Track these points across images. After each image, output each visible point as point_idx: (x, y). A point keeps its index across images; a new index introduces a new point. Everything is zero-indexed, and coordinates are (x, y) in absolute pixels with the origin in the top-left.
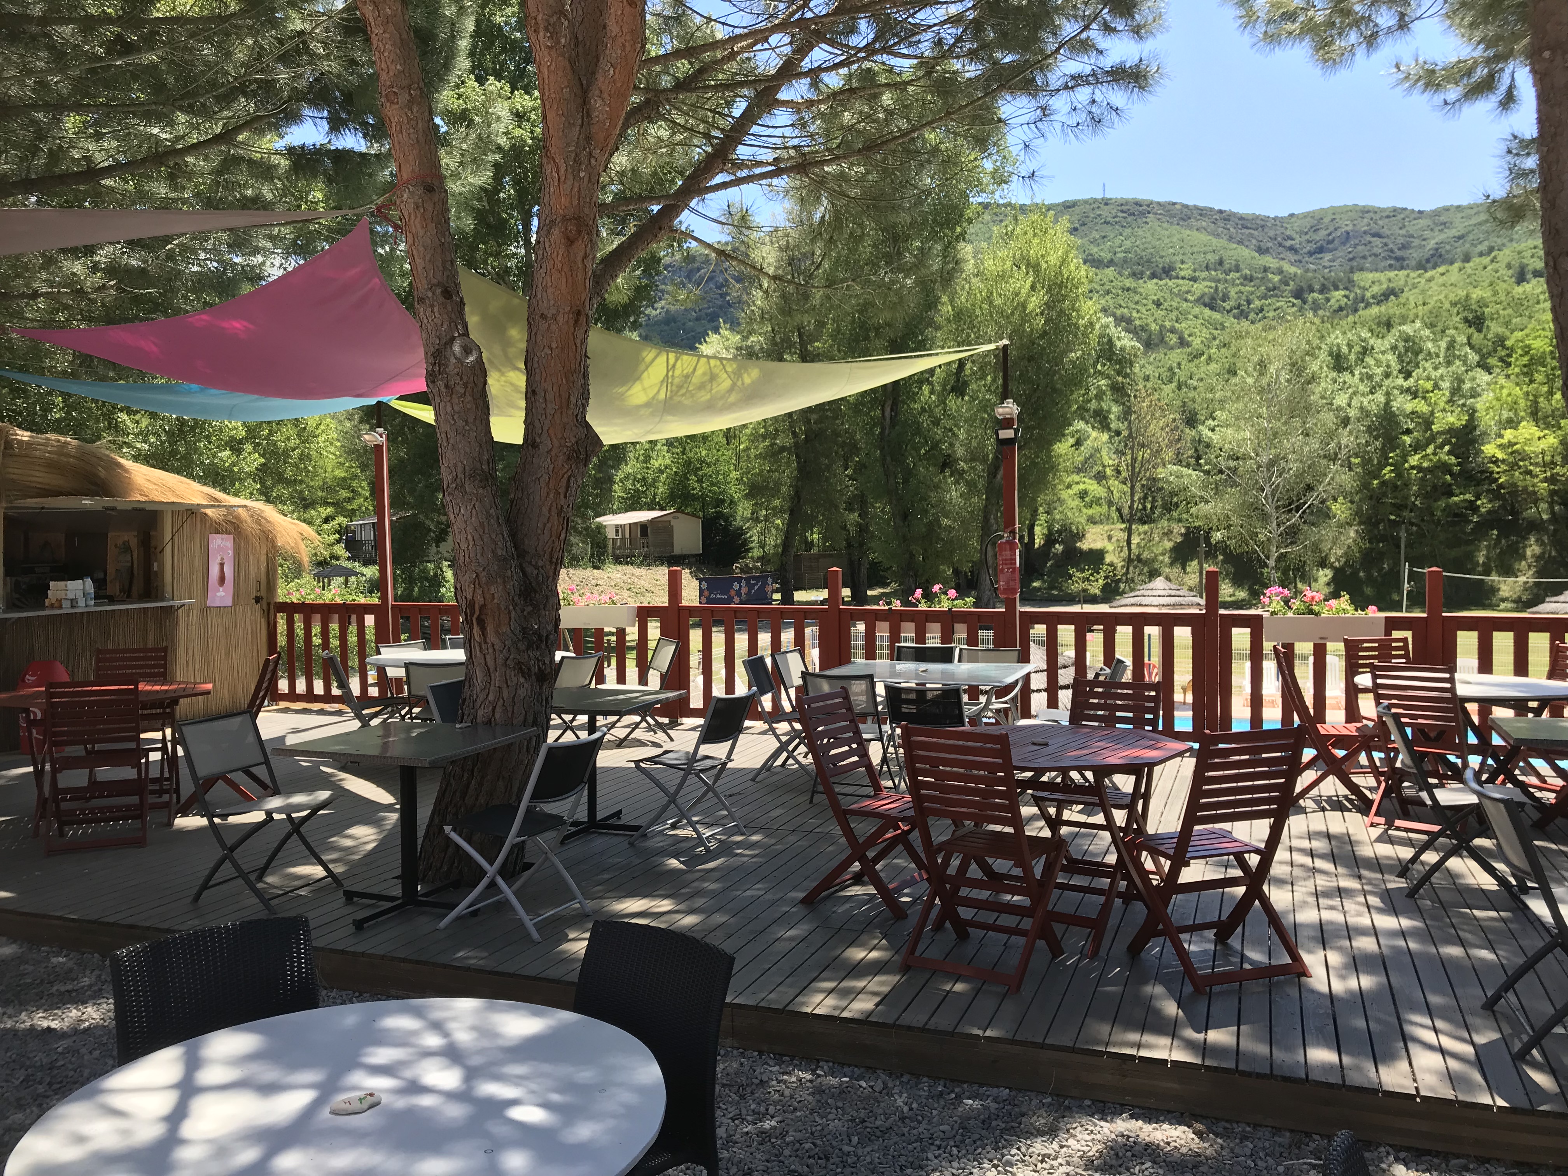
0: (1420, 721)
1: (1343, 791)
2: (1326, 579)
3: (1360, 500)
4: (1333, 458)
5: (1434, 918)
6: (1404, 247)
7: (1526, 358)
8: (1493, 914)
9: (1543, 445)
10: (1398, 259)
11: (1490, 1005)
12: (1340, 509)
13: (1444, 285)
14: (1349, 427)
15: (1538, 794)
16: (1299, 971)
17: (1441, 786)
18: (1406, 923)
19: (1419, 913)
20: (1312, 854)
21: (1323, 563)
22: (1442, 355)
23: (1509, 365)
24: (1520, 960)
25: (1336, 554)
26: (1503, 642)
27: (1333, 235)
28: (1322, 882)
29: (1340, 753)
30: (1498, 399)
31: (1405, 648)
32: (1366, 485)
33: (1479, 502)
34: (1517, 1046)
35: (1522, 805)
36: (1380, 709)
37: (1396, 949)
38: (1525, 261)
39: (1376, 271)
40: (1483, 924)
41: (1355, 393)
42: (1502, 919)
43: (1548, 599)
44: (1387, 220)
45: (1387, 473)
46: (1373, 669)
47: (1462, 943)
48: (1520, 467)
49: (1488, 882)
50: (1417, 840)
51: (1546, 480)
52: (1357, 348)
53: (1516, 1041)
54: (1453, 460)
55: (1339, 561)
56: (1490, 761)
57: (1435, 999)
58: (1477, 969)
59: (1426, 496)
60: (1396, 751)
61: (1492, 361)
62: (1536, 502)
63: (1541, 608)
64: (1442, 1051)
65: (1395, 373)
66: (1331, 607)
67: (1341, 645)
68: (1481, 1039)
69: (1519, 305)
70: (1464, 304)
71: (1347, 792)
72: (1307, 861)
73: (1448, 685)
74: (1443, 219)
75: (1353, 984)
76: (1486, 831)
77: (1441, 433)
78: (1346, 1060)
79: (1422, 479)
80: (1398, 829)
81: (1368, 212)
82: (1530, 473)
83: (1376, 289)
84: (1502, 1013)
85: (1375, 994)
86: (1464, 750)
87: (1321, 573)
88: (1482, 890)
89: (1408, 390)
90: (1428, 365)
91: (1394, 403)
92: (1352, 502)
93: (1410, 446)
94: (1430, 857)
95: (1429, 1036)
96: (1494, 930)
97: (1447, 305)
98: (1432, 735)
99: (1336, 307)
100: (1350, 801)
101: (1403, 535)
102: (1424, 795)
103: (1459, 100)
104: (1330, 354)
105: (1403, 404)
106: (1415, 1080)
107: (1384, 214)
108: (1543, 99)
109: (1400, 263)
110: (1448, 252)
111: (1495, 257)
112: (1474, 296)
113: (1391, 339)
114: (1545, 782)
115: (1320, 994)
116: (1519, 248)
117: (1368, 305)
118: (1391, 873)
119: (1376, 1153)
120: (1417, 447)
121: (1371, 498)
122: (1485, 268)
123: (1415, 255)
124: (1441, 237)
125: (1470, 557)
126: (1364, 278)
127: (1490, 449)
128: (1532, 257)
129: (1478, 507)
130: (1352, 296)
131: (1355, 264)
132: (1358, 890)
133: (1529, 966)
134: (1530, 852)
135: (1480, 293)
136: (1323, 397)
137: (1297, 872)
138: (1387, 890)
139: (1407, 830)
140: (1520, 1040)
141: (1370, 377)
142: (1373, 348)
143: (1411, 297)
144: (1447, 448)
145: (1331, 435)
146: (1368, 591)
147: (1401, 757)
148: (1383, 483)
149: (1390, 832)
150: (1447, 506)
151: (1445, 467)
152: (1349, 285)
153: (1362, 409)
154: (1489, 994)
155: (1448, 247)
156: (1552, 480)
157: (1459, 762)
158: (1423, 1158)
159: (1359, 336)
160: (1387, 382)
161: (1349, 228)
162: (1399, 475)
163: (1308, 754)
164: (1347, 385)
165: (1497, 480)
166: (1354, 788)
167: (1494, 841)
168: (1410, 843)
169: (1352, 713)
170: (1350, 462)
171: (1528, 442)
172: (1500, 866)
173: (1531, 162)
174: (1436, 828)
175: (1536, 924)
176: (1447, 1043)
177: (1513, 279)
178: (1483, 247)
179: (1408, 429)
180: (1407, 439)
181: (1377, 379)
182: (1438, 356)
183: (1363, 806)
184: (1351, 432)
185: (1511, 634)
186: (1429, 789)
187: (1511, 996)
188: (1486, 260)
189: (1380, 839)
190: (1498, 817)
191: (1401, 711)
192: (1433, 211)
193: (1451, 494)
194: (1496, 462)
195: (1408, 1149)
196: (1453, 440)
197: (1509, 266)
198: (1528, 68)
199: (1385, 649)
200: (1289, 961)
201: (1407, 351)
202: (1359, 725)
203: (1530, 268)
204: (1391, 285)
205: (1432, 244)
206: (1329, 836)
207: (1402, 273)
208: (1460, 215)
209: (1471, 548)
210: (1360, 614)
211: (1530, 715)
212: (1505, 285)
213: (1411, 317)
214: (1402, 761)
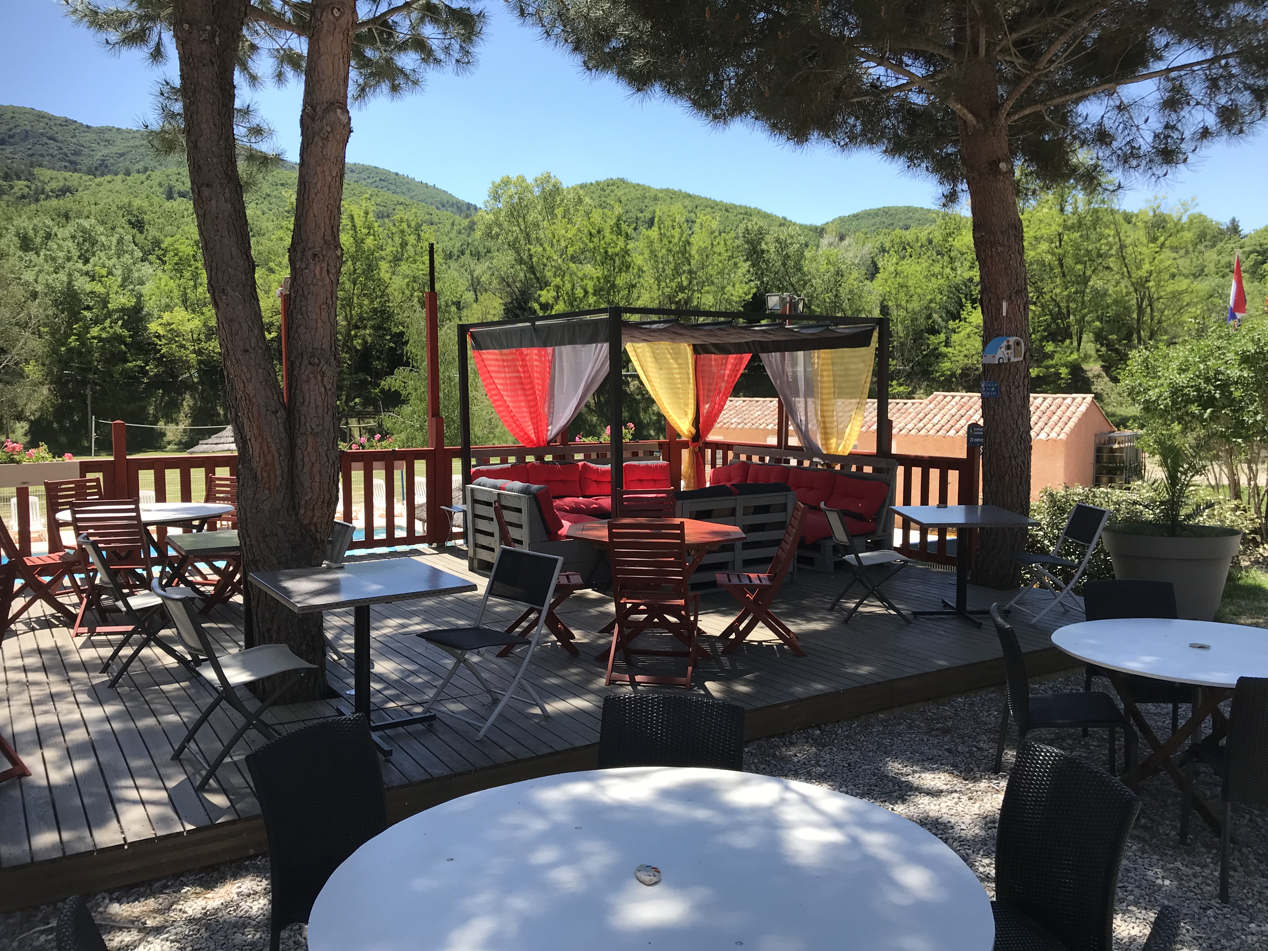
0: (112, 545)
1: (50, 610)
2: (23, 431)
3: (50, 363)
4: (24, 326)
5: (133, 699)
6: (76, 153)
7: (176, 258)
8: (176, 685)
9: (190, 326)
10: (71, 162)
11: (177, 757)
12: (32, 370)
13: (111, 191)
14: (37, 301)
15: (202, 589)
16: (21, 772)
17: (132, 594)
18: (110, 709)
19: (120, 697)
20: (25, 669)
21: (19, 417)
22: (113, 247)
23: (164, 263)
24: (198, 716)
25: (32, 408)
26: (173, 476)
27: (14, 131)
28: (35, 692)
29: (47, 579)
30: (158, 288)
31: (98, 486)
32: (55, 351)
33: (147, 368)
34: (198, 780)
35: (192, 599)
36: (80, 539)
37: (103, 733)
38: (172, 183)
39: (54, 169)
40: (168, 695)
41: (40, 271)
42: (183, 688)
43: (201, 442)
44: (60, 128)
45: (73, 342)
46: (72, 506)
47: (154, 714)
48: (176, 342)
49: (170, 661)
50: (115, 640)
51: (194, 352)
52: (42, 233)
53: (198, 777)
54: (126, 333)
55: (34, 415)
56: (168, 569)
57: (135, 763)
58: (166, 732)
59: (106, 361)
60: (95, 571)
61: (152, 258)
62: (188, 369)
63: (196, 449)
64: (143, 802)
65: (75, 258)
66: (31, 456)
67: (43, 488)
68: (171, 784)
69: (169, 215)
70: (127, 209)
71: (54, 611)
72: (21, 676)
73: (134, 514)
74: (106, 136)
75: (69, 771)
76: (168, 622)
77: (116, 311)
78: (66, 836)
79: (103, 347)
80: (99, 634)
81: (43, 117)
82: (183, 346)
83: (54, 185)
84: (186, 759)
85: (87, 776)
86: (148, 563)
87: (18, 425)
88: (166, 669)
89: (87, 273)
90: (102, 254)
91: (75, 283)
92: (44, 365)
93: (91, 319)
94: (127, 651)
95: (133, 794)
96: (177, 698)
97: (114, 208)
98: (123, 554)
99: (19, 194)
100: (57, 618)
101: (89, 392)
102: (120, 604)
103: (117, 43)
104: (18, 235)
105: (82, 284)
106: (123, 833)
107: (58, 122)
108: (184, 60)
109: (74, 166)
110: (112, 164)
111: (149, 176)
112: (135, 204)
113: (70, 229)
114: (206, 579)
115: (40, 788)
116: (168, 172)
117: (48, 197)
118: (94, 671)
119: (94, 901)
120: (96, 321)
121: (60, 361)
122: (142, 183)
123: (85, 162)
124: (106, 151)
125: (144, 409)
126: (44, 174)
127: (154, 327)
128: (177, 180)
129: (148, 371)
130: (33, 187)
131: (34, 160)
132: (68, 692)
133: (204, 718)
134: (201, 634)
135: (140, 202)
136: (12, 272)
137: (12, 688)
138: (92, 686)
139: (106, 634)
140: (200, 775)
141: (54, 259)
142: (56, 235)
143: (85, 196)
144: (120, 322)
145: (22, 306)
146: (63, 439)
147: (99, 576)
148: (70, 350)
149: (92, 638)
150: (123, 370)
151: (119, 339)
152: (30, 177)
153: (47, 285)
154: (176, 748)
155: (112, 161)
156: (199, 352)
157: (145, 573)
158: (132, 891)
159: (44, 223)
160: (68, 265)
161: (28, 128)
162: (83, 344)
163: (18, 583)
164: (33, 264)
165: (160, 350)
166: (60, 607)
167: (174, 630)
168: (110, 644)
169: (55, 544)
170: (39, 330)
171: (182, 323)
172: (179, 648)
173: (178, 107)
174: (130, 628)
175: (207, 686)
176: (146, 794)
177: (164, 196)
178: (140, 166)
179: (88, 306)
180: (87, 314)
181: (60, 261)
182: (109, 247)
183: (68, 620)
184: (40, 305)
185: (178, 470)
186: (124, 598)
187: (192, 745)
188: (143, 177)
189: (84, 646)
190: (177, 612)
191: (97, 538)
192: (99, 129)
193: (126, 361)
194: (159, 337)
195: (119, 889)
196: (126, 317)
197: (160, 185)
198: (172, 33)
199: (81, 489)
200: (10, 767)
201: (84, 241)
202: (61, 554)
203: (176, 189)
204: (67, 183)
205: (99, 155)
206: (39, 652)
207: (76, 175)
208: (120, 136)
209: (145, 403)
210: (57, 460)
211: (194, 531)
212: (158, 199)
213: (86, 213)
214: (101, 579)
